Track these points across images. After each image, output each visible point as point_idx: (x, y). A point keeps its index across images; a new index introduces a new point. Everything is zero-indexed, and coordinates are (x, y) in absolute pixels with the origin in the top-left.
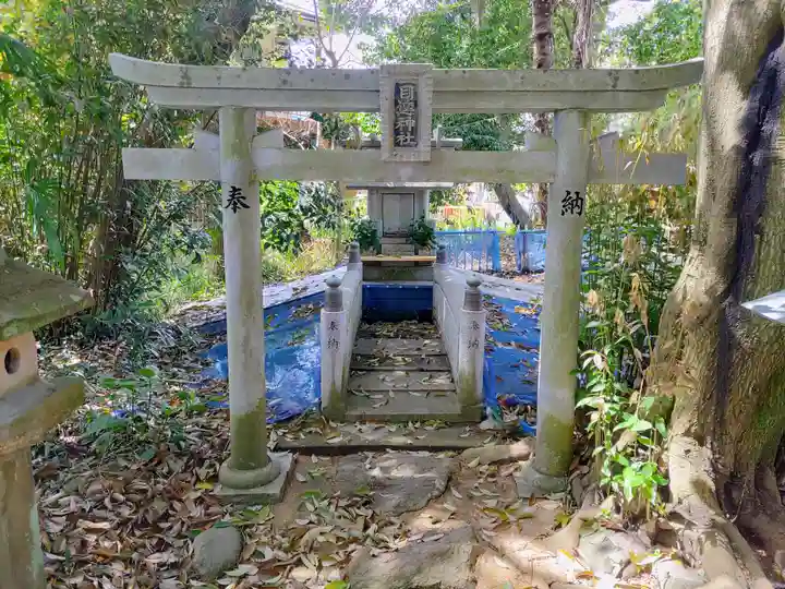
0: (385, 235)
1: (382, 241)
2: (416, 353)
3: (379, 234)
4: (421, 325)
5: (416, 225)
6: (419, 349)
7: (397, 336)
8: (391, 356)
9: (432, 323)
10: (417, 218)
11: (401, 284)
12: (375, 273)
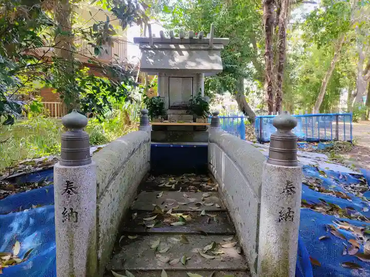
0: (171, 108)
1: (169, 112)
2: (196, 208)
3: (166, 106)
4: (199, 178)
5: (195, 100)
6: (198, 205)
7: (177, 189)
8: (169, 212)
9: (208, 176)
10: (195, 94)
11: (183, 144)
12: (162, 136)
